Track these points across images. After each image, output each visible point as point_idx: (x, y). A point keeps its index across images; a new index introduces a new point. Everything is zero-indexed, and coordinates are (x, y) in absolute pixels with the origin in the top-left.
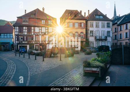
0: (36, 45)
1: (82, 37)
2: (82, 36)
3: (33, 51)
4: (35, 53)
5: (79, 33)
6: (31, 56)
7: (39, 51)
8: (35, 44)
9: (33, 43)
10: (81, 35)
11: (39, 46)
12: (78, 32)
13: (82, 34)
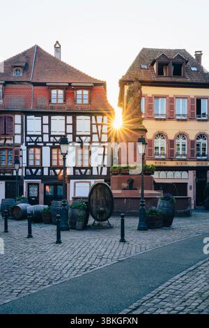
0: (29, 184)
1: (201, 152)
2: (204, 149)
3: (22, 205)
4: (26, 210)
5: (192, 137)
6: (11, 224)
7: (41, 206)
8: (27, 177)
9: (20, 174)
10: (198, 145)
11: (42, 186)
12: (187, 132)
13: (202, 141)
